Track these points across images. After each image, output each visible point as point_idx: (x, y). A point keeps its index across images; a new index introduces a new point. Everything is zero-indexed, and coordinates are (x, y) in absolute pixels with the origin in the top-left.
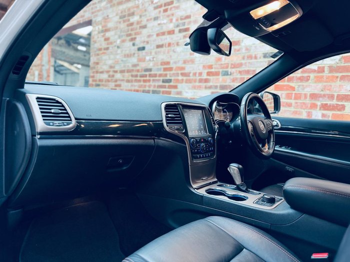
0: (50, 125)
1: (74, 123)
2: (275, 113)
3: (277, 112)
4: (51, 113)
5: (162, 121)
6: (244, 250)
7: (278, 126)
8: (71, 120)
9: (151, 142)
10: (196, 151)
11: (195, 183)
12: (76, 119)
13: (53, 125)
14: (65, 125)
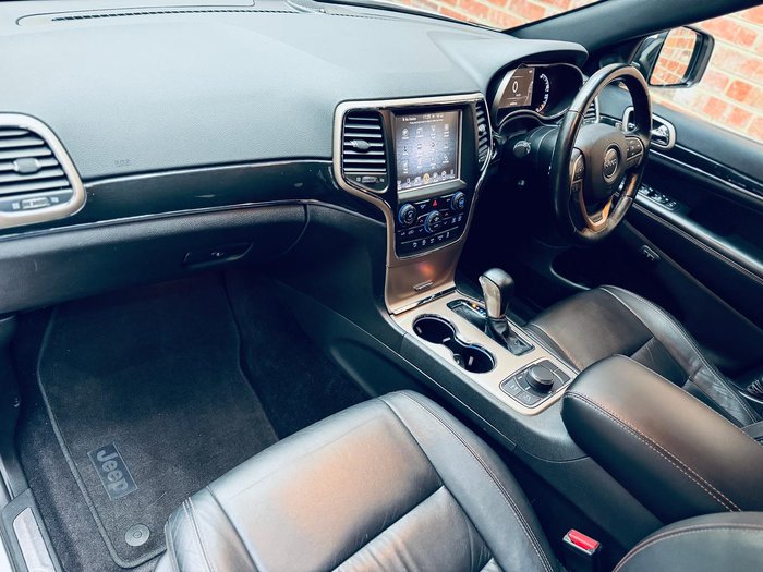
0: (12, 210)
1: (78, 193)
2: (684, 84)
3: (689, 83)
4: (11, 172)
5: (331, 159)
6: (442, 488)
7: (667, 142)
8: (70, 187)
9: (296, 212)
10: (411, 232)
11: (397, 300)
12: (84, 180)
13: (21, 209)
14: (53, 204)
